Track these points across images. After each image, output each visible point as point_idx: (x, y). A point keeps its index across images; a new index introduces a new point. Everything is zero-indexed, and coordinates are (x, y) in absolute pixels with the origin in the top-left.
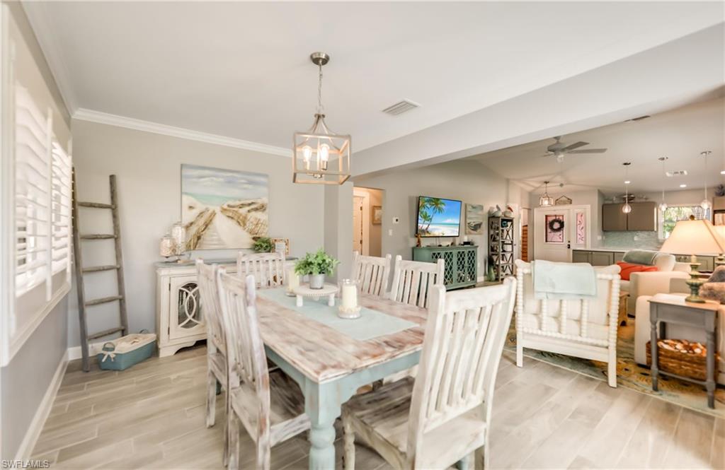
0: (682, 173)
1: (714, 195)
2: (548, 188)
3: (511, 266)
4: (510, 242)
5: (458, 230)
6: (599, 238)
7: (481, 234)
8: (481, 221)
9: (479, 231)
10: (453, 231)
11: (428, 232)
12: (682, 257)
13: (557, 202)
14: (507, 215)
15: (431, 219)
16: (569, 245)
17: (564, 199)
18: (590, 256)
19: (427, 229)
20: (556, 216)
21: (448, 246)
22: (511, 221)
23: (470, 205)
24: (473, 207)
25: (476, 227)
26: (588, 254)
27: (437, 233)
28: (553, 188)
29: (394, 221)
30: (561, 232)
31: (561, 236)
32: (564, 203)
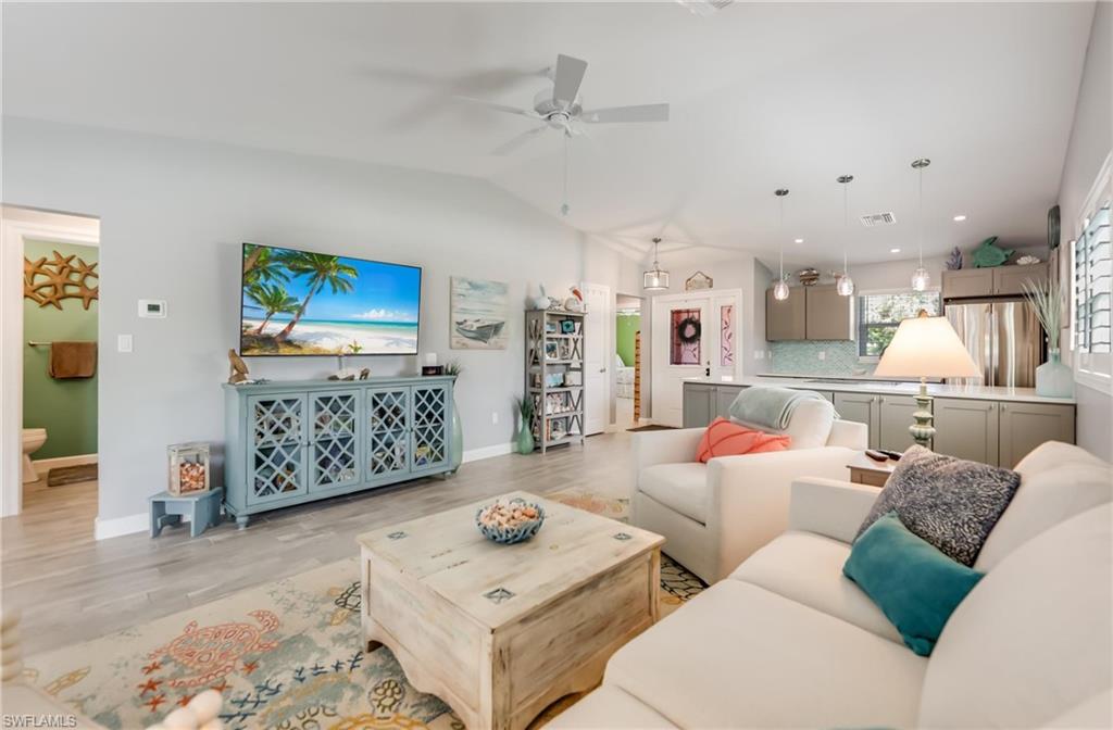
0: (887, 217)
1: (945, 269)
2: (659, 255)
3: (579, 417)
4: (579, 366)
5: (416, 339)
6: (759, 355)
7: (501, 348)
8: (501, 319)
9: (492, 340)
10: (397, 342)
11: (289, 343)
12: (876, 398)
13: (690, 284)
14: (571, 307)
15: (301, 310)
16: (708, 370)
17: (699, 278)
18: (713, 395)
19: (284, 333)
20: (688, 311)
21: (352, 378)
22: (580, 319)
23: (463, 280)
24: (474, 286)
25: (487, 332)
26: (708, 391)
27: (328, 345)
28: (669, 254)
29: (143, 311)
30: (695, 346)
31: (696, 352)
32: (700, 287)
